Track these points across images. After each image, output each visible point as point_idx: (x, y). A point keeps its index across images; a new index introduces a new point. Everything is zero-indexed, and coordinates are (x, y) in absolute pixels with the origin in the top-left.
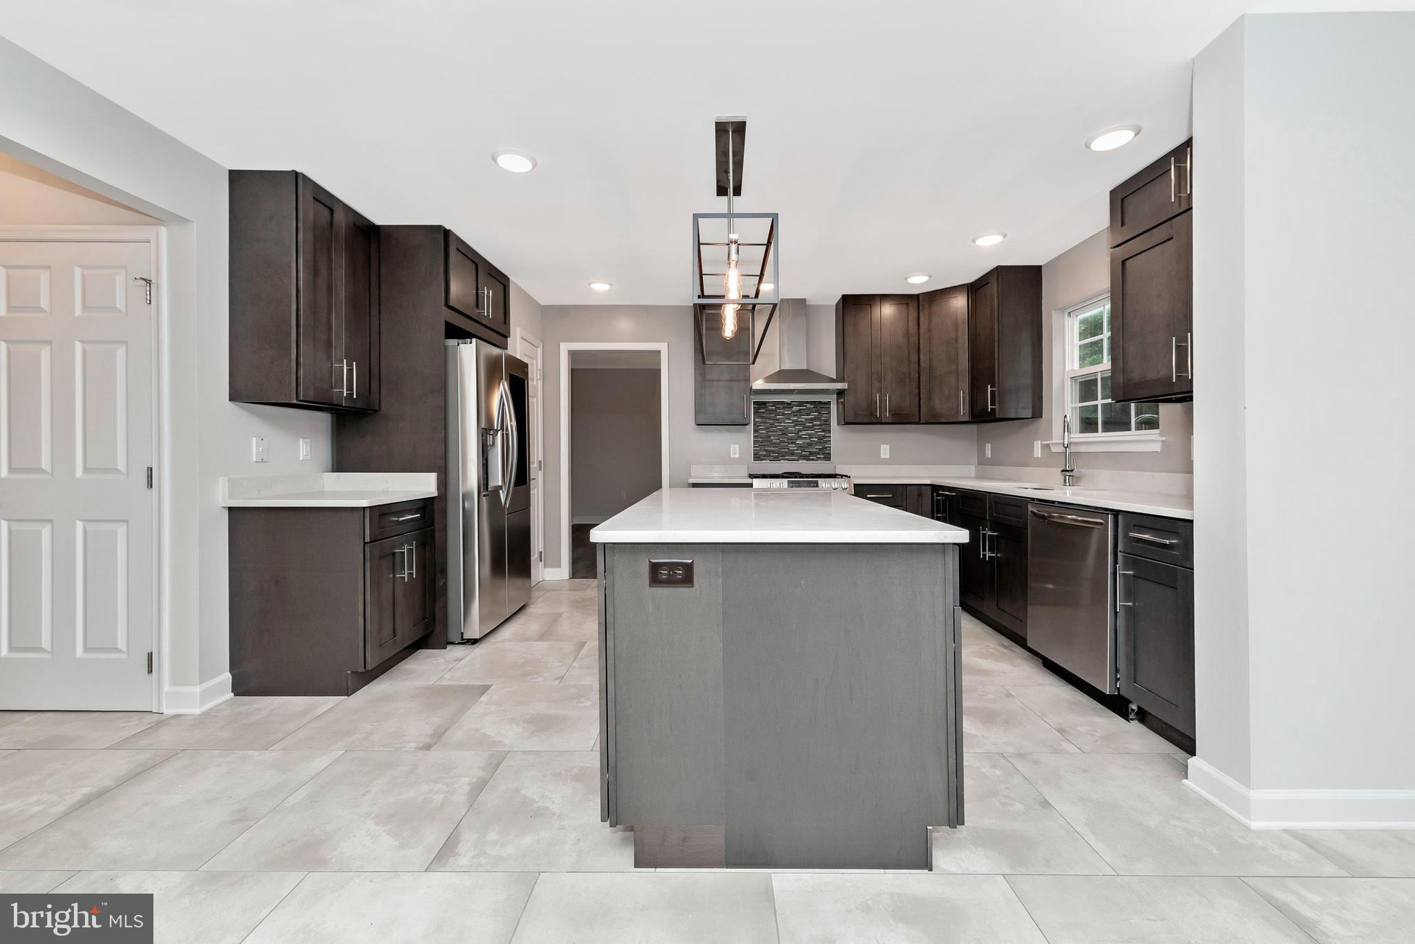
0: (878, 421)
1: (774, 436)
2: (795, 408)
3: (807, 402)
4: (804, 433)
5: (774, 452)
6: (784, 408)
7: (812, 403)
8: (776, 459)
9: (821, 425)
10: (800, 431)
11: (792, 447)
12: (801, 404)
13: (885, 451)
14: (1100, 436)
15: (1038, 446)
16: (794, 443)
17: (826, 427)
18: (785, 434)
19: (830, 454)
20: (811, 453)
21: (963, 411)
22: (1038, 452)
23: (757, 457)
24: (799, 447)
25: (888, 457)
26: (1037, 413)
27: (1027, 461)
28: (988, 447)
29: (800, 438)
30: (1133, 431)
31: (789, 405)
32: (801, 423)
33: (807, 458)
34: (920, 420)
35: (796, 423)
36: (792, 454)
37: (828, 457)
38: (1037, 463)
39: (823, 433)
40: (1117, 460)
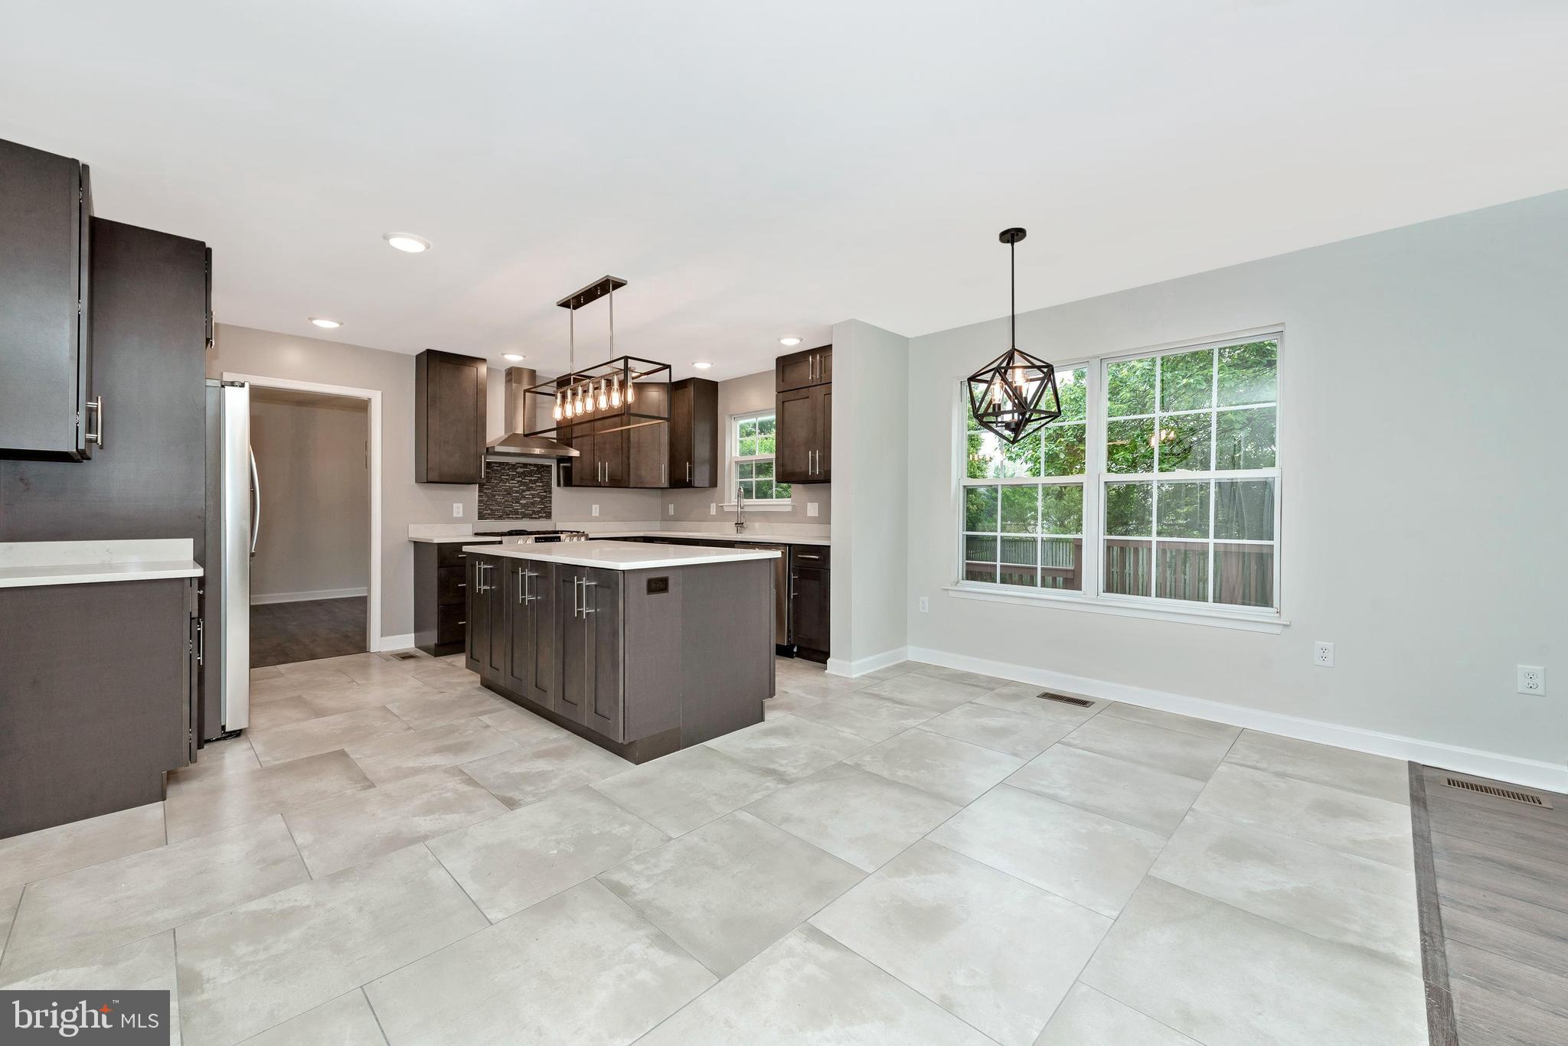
0: (599, 484)
1: (499, 495)
2: (520, 470)
3: (531, 465)
4: (528, 493)
5: (498, 510)
6: (509, 469)
7: (536, 465)
8: (500, 518)
9: (542, 486)
10: (524, 491)
11: (516, 506)
12: (525, 465)
13: (596, 510)
14: (754, 501)
15: (713, 506)
16: (518, 502)
17: (548, 490)
18: (509, 494)
19: (550, 513)
20: (534, 512)
21: (664, 481)
22: (713, 511)
23: (481, 517)
24: (523, 506)
25: (598, 515)
26: (714, 483)
27: (705, 518)
28: (671, 507)
29: (524, 497)
30: (774, 499)
31: (514, 467)
32: (525, 484)
33: (530, 517)
34: (629, 484)
35: (521, 483)
36: (517, 513)
37: (549, 516)
38: (714, 519)
39: (545, 494)
40: (766, 516)
